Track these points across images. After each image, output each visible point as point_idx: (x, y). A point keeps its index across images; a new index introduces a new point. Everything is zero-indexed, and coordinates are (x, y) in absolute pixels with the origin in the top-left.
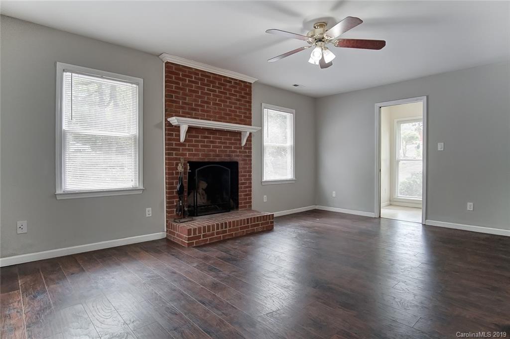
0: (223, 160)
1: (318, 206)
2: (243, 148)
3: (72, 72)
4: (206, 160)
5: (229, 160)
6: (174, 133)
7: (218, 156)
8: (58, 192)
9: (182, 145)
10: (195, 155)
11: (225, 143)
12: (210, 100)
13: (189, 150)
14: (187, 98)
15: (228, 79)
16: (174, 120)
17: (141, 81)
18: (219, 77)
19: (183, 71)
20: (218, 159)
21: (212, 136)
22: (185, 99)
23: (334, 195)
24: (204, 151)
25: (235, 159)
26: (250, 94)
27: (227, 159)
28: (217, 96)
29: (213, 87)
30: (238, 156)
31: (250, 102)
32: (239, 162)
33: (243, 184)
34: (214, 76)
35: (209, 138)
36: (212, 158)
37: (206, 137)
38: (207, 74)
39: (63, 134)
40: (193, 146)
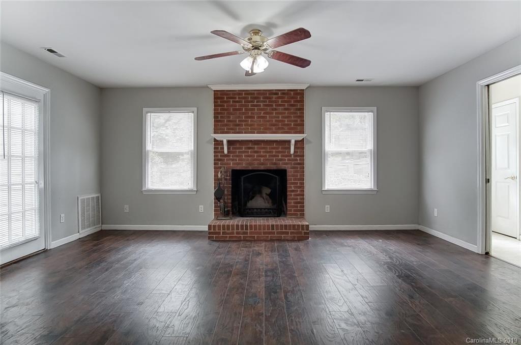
0: (269, 168)
1: (421, 226)
2: (293, 156)
3: (151, 112)
4: (250, 168)
5: (275, 168)
6: (219, 147)
7: (262, 164)
8: (143, 189)
9: (226, 156)
10: (238, 164)
11: (270, 152)
12: (254, 114)
13: (233, 160)
14: (231, 116)
15: (274, 92)
16: (219, 137)
17: (195, 109)
18: (265, 92)
19: (227, 94)
20: (262, 167)
21: (256, 146)
22: (229, 117)
23: (436, 214)
24: (248, 160)
25: (283, 167)
26: (302, 101)
27: (274, 167)
28: (262, 110)
29: (257, 102)
30: (287, 164)
31: (302, 109)
32: (287, 170)
33: (293, 191)
34: (257, 92)
35: (254, 148)
36: (256, 166)
37: (249, 148)
38: (250, 92)
39: (147, 153)
40: (237, 156)
